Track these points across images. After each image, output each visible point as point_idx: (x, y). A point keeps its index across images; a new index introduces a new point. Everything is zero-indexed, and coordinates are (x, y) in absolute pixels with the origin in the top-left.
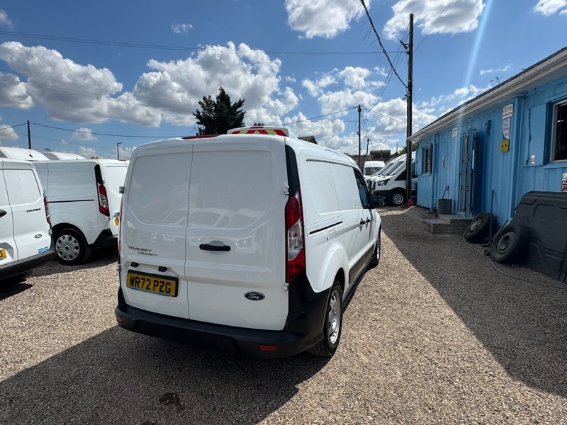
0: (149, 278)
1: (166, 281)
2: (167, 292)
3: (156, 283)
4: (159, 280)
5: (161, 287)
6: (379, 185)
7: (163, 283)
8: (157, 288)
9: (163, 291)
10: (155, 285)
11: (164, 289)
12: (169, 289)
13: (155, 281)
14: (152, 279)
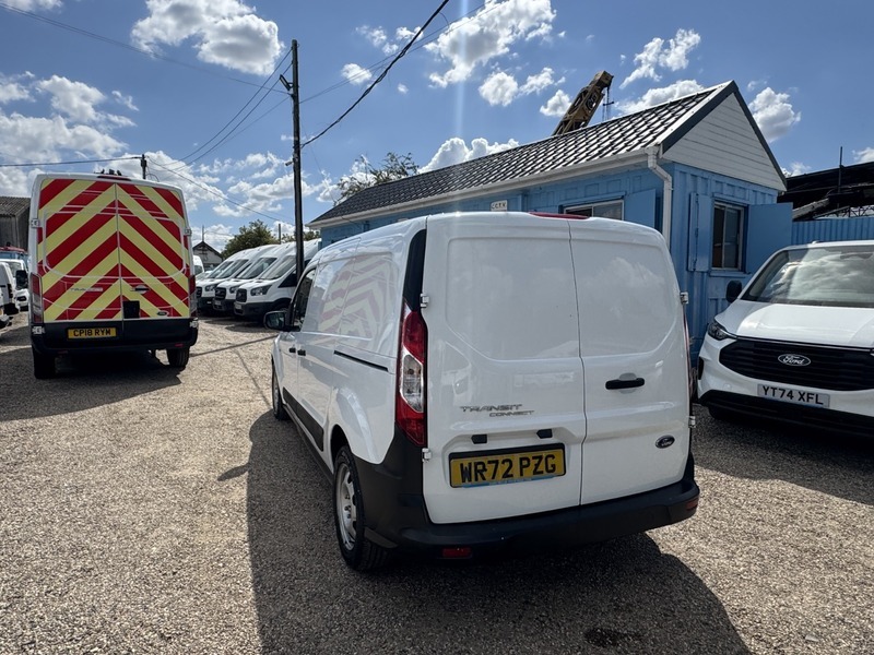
0: (505, 457)
1: (544, 454)
2: (548, 471)
3: (525, 463)
4: (530, 455)
5: (537, 465)
6: (253, 294)
7: (540, 458)
8: (528, 471)
9: (542, 472)
10: (522, 467)
11: (542, 467)
12: (553, 466)
13: (521, 459)
14: (516, 458)
